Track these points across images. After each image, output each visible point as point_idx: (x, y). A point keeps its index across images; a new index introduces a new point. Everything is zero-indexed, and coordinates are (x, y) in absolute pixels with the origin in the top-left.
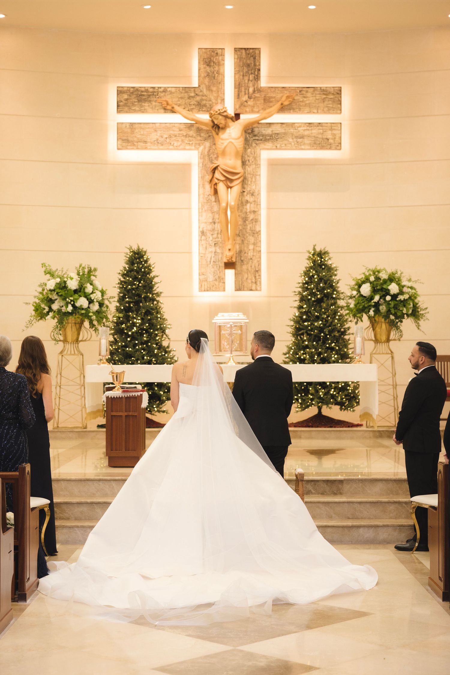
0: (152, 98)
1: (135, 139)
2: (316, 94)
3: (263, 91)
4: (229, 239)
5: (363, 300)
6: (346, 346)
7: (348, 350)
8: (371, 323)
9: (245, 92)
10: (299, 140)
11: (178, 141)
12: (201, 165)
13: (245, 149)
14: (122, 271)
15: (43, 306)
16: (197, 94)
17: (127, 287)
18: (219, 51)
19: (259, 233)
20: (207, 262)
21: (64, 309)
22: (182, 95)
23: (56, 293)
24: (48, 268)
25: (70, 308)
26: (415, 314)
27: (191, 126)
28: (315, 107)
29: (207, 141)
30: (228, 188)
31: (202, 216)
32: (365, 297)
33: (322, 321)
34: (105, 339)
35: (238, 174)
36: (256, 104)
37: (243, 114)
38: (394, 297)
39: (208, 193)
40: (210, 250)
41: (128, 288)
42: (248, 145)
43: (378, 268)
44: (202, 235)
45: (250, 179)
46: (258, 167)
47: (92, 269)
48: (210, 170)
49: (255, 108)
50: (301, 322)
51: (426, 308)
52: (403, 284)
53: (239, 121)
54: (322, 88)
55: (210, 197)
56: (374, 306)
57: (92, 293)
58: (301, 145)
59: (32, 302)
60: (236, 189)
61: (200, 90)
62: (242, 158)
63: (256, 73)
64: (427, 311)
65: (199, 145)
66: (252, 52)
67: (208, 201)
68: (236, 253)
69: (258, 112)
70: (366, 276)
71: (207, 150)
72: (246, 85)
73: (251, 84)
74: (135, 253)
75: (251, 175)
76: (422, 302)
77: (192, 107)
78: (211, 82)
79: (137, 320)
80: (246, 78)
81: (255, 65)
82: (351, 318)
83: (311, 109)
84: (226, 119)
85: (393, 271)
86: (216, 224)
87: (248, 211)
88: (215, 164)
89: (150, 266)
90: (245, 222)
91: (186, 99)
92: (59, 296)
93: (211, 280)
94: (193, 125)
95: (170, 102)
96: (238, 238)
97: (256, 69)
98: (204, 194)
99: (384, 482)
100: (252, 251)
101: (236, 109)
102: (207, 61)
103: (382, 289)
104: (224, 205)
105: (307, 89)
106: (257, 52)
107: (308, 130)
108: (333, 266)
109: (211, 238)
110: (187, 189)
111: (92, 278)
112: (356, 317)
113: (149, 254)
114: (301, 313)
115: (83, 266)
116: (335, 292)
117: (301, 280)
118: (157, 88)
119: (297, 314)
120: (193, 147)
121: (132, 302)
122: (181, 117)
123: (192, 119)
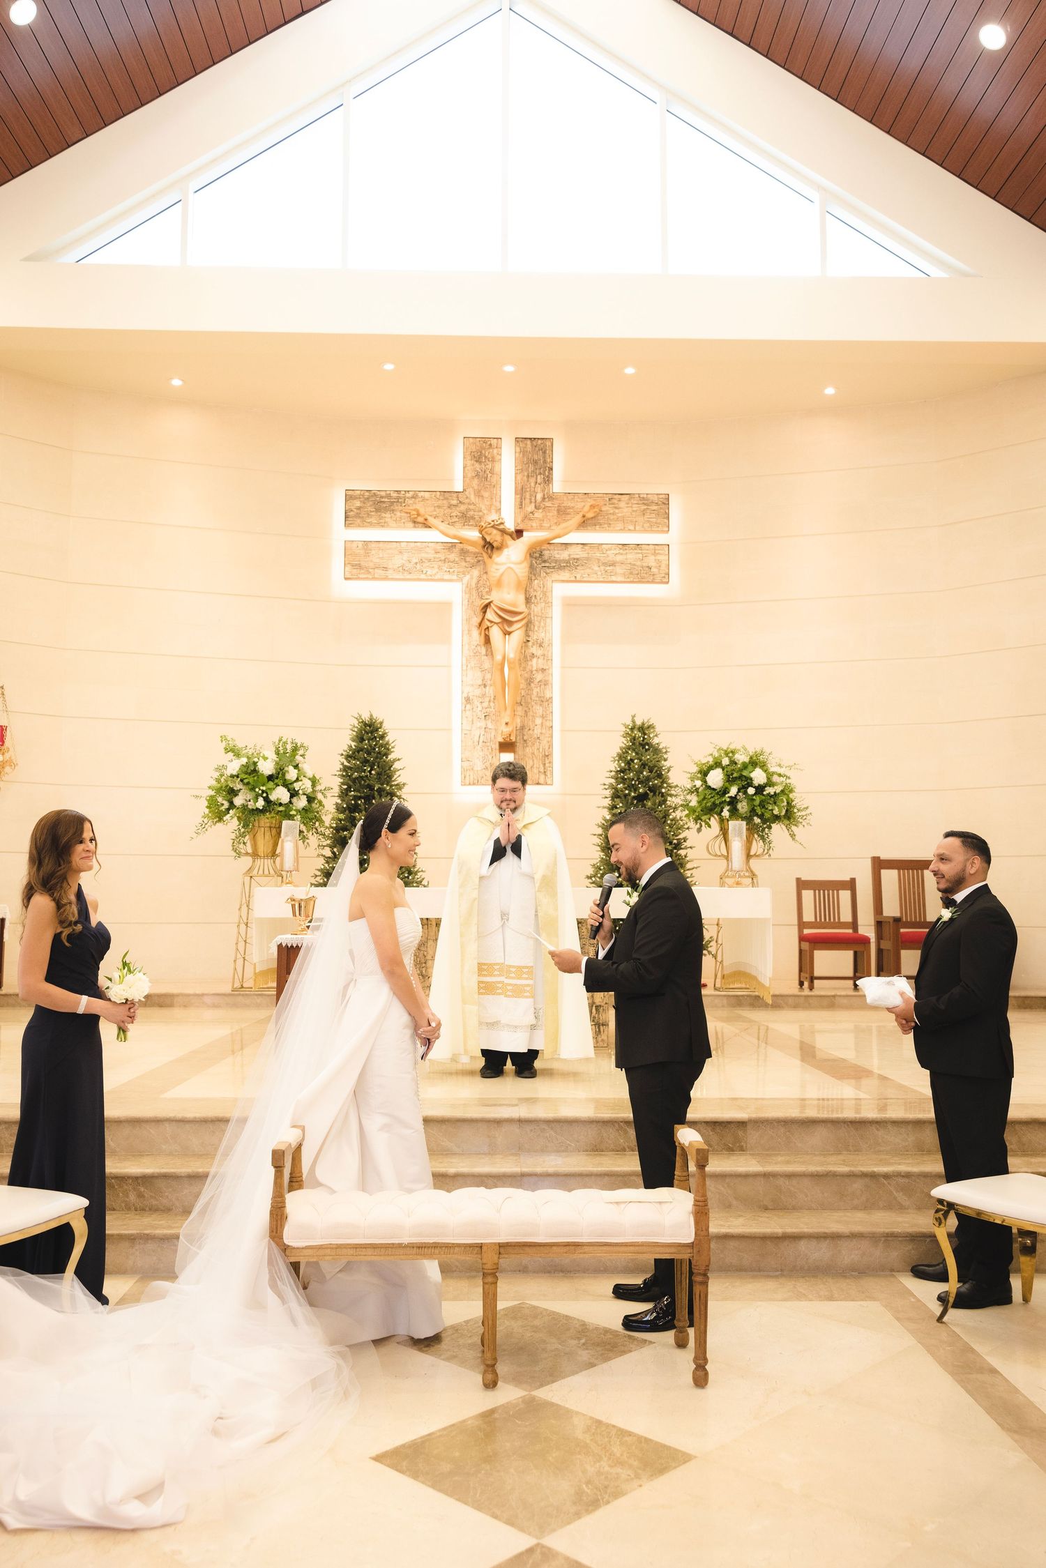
0: (395, 507)
1: (371, 565)
2: (632, 504)
3: (556, 499)
4: (506, 709)
5: (712, 794)
7: (684, 871)
8: (721, 830)
9: (530, 499)
10: (608, 568)
11: (433, 567)
12: (466, 602)
13: (530, 579)
14: (346, 751)
15: (220, 799)
16: (460, 502)
17: (352, 775)
18: (494, 442)
19: (550, 700)
20: (474, 742)
21: (251, 805)
22: (440, 502)
23: (239, 779)
24: (230, 742)
25: (261, 803)
26: (789, 816)
27: (452, 546)
28: (631, 521)
29: (475, 568)
30: (505, 634)
31: (467, 676)
32: (714, 789)
34: (290, 841)
35: (521, 613)
36: (547, 516)
37: (527, 530)
38: (760, 789)
40: (479, 724)
41: (354, 776)
42: (535, 575)
43: (732, 747)
44: (468, 703)
45: (537, 623)
46: (549, 607)
47: (299, 745)
48: (478, 610)
51: (807, 808)
52: (772, 770)
53: (521, 539)
54: (642, 496)
55: (479, 648)
56: (729, 803)
57: (297, 780)
58: (611, 575)
59: (205, 795)
60: (517, 636)
61: (465, 497)
62: (526, 594)
63: (547, 473)
64: (808, 812)
65: (464, 573)
66: (542, 444)
67: (476, 654)
68: (517, 730)
69: (549, 528)
70: (715, 758)
71: (475, 581)
72: (532, 489)
73: (539, 489)
74: (366, 725)
75: (539, 618)
76: (798, 799)
77: (453, 520)
78: (482, 484)
80: (532, 480)
81: (545, 462)
82: (691, 824)
83: (627, 524)
84: (502, 535)
85: (756, 749)
86: (487, 687)
87: (534, 669)
88: (487, 599)
89: (387, 743)
90: (530, 684)
91: (445, 508)
92: (244, 784)
93: (479, 769)
94: (455, 546)
95: (422, 511)
96: (519, 708)
97: (546, 468)
98: (469, 644)
99: (829, 1125)
100: (539, 727)
101: (517, 524)
102: (476, 456)
103: (741, 777)
104: (499, 657)
105: (620, 496)
106: (548, 443)
107: (622, 554)
108: (661, 747)
109: (480, 708)
110: (444, 638)
111: (298, 758)
112: (699, 821)
113: (387, 726)
114: (614, 815)
115: (284, 740)
116: (665, 785)
117: (614, 766)
118: (403, 493)
119: (608, 817)
120: (455, 577)
121: (360, 798)
122: (437, 532)
123: (455, 537)
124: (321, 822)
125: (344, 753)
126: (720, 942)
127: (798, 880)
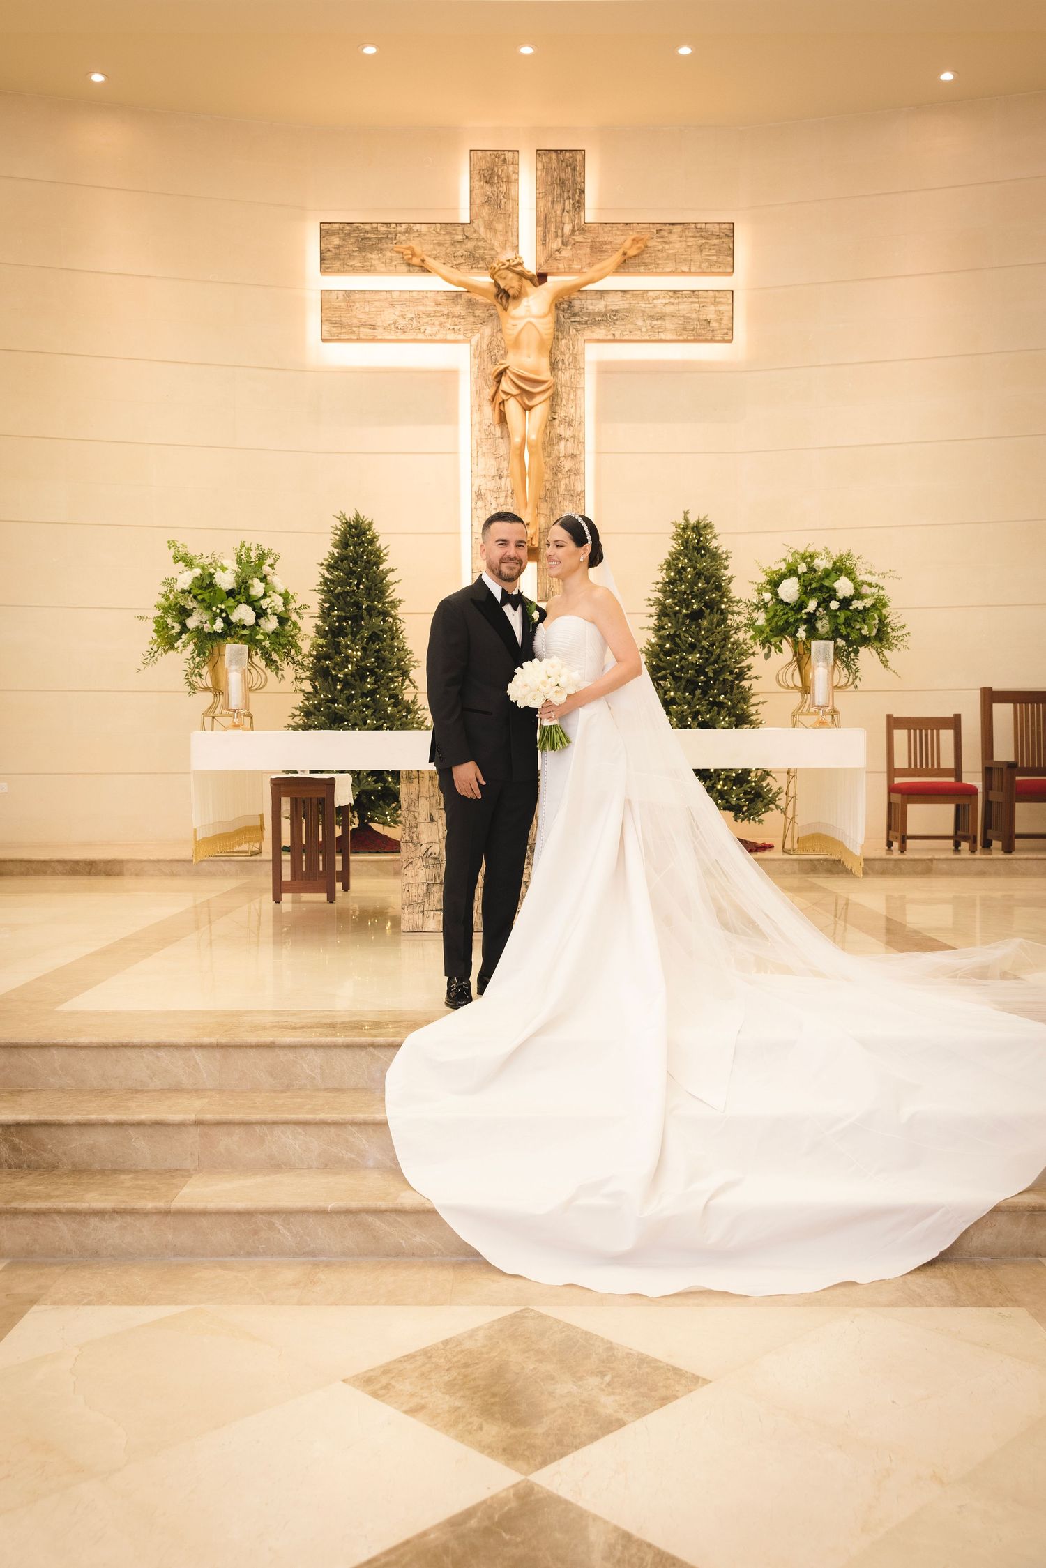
0: (386, 245)
1: (355, 321)
2: (687, 237)
3: (590, 231)
4: (526, 505)
5: (784, 609)
6: (745, 700)
7: (748, 707)
8: (795, 655)
9: (556, 232)
10: (655, 323)
11: (433, 324)
12: (475, 369)
13: (556, 339)
14: (327, 560)
15: (169, 621)
16: (467, 237)
17: (335, 589)
18: (509, 156)
19: (581, 495)
21: (207, 628)
22: (441, 238)
23: (192, 595)
24: (180, 549)
25: (219, 625)
26: (881, 637)
27: (457, 296)
28: (685, 260)
29: (487, 325)
30: (525, 410)
31: (477, 464)
32: (787, 604)
33: (701, 653)
34: (237, 671)
35: (544, 382)
36: (577, 255)
37: (553, 274)
38: (845, 603)
39: (488, 422)
41: (336, 591)
42: (562, 333)
43: (811, 550)
44: (478, 499)
45: (565, 396)
46: (580, 374)
47: (266, 552)
48: (491, 378)
49: (575, 262)
50: (661, 655)
51: (904, 626)
52: (860, 578)
53: (545, 285)
54: (699, 226)
55: (492, 428)
56: (806, 622)
57: (265, 596)
58: (659, 332)
59: (152, 617)
60: (540, 411)
61: (473, 230)
62: (550, 357)
63: (577, 198)
64: (905, 631)
65: (472, 332)
66: (570, 157)
67: (489, 436)
68: (540, 533)
69: (580, 272)
70: (789, 564)
71: (486, 341)
72: (559, 219)
73: (567, 218)
74: (351, 526)
75: (568, 389)
76: (894, 615)
77: (458, 262)
78: (494, 214)
79: (353, 650)
80: (559, 207)
81: (575, 182)
82: (757, 648)
83: (679, 264)
84: (520, 280)
85: (841, 552)
87: (562, 454)
88: (502, 364)
89: (378, 550)
90: (556, 475)
91: (447, 245)
92: (199, 602)
94: (461, 295)
95: (418, 250)
96: (544, 505)
97: (575, 190)
98: (480, 423)
101: (538, 265)
102: (486, 175)
103: (821, 588)
104: (517, 439)
105: (671, 227)
106: (579, 157)
107: (673, 304)
108: (719, 552)
110: (449, 416)
111: (266, 569)
112: (767, 645)
113: (377, 528)
114: (660, 638)
115: (247, 545)
116: (725, 600)
117: (661, 576)
118: (393, 226)
119: (654, 641)
120: (461, 337)
121: (345, 619)
122: (438, 279)
123: (460, 284)
124: (299, 651)
125: (325, 563)
126: (791, 794)
127: (889, 717)
